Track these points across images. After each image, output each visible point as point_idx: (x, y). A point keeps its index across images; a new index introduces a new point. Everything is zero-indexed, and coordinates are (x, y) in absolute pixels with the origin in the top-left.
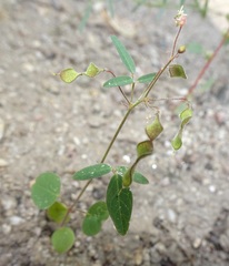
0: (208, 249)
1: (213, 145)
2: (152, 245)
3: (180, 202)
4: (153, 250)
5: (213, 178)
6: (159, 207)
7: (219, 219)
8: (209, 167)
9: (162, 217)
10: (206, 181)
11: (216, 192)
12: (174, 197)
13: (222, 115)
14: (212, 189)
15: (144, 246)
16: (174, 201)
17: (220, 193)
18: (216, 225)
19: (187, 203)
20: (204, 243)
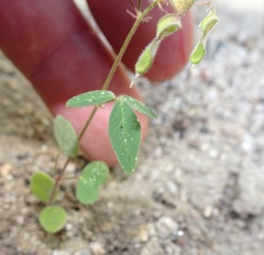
0: (222, 218)
1: (205, 107)
2: (156, 219)
3: (178, 173)
4: (159, 224)
5: (212, 142)
6: (156, 181)
7: (227, 186)
8: (204, 131)
9: (161, 190)
10: (205, 147)
11: (218, 157)
12: (169, 168)
13: (209, 73)
14: (213, 153)
15: (147, 221)
16: (172, 173)
17: (224, 157)
18: (224, 193)
19: (187, 172)
20: (216, 212)
